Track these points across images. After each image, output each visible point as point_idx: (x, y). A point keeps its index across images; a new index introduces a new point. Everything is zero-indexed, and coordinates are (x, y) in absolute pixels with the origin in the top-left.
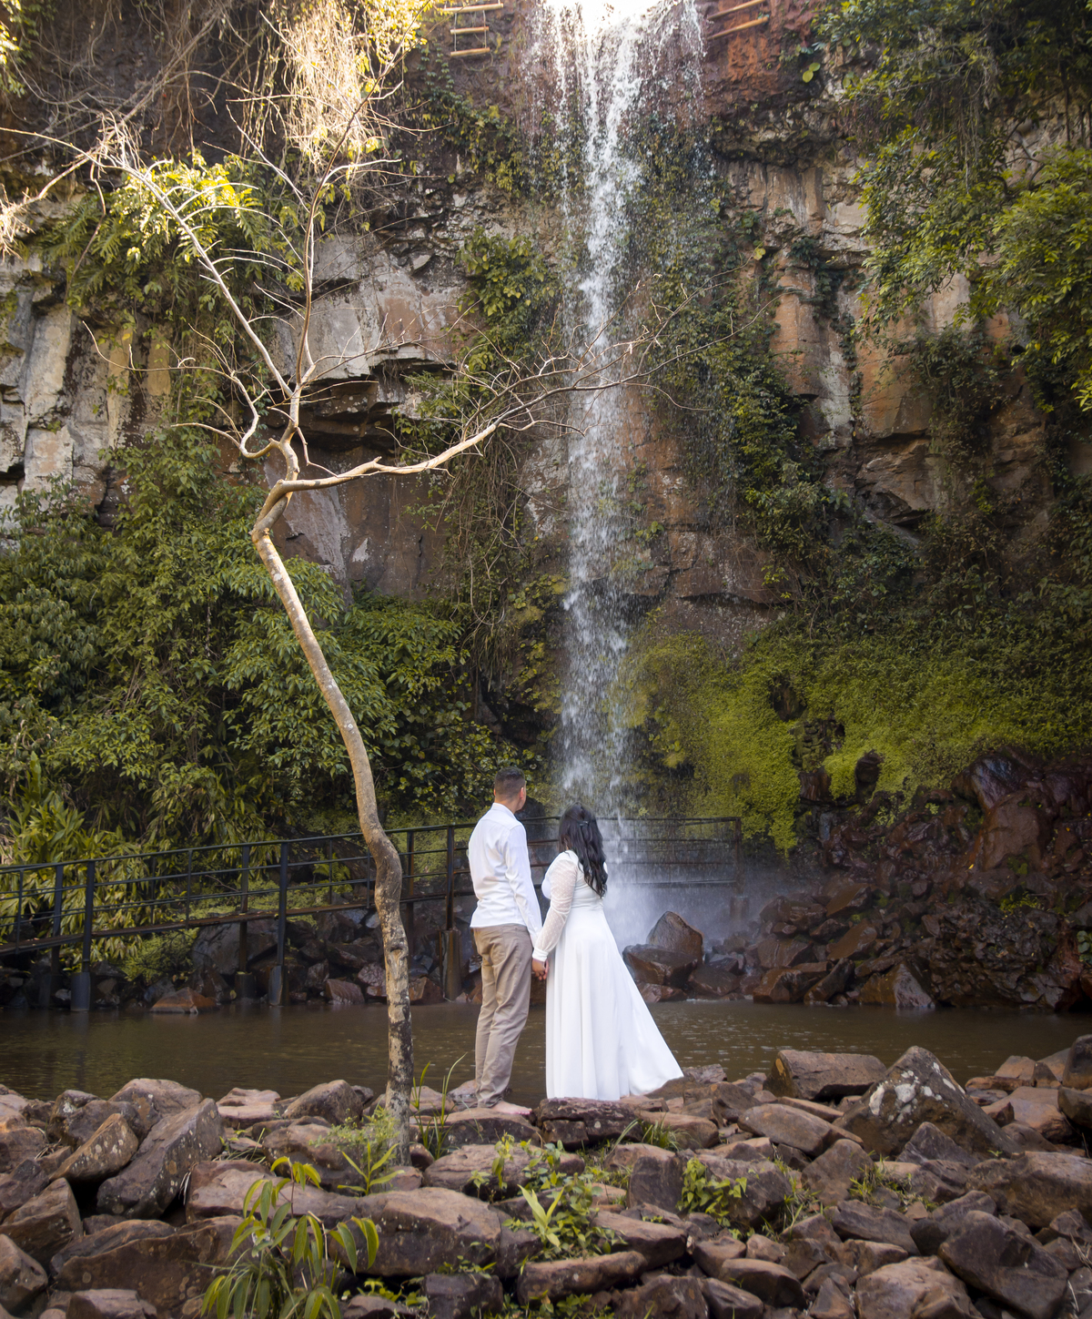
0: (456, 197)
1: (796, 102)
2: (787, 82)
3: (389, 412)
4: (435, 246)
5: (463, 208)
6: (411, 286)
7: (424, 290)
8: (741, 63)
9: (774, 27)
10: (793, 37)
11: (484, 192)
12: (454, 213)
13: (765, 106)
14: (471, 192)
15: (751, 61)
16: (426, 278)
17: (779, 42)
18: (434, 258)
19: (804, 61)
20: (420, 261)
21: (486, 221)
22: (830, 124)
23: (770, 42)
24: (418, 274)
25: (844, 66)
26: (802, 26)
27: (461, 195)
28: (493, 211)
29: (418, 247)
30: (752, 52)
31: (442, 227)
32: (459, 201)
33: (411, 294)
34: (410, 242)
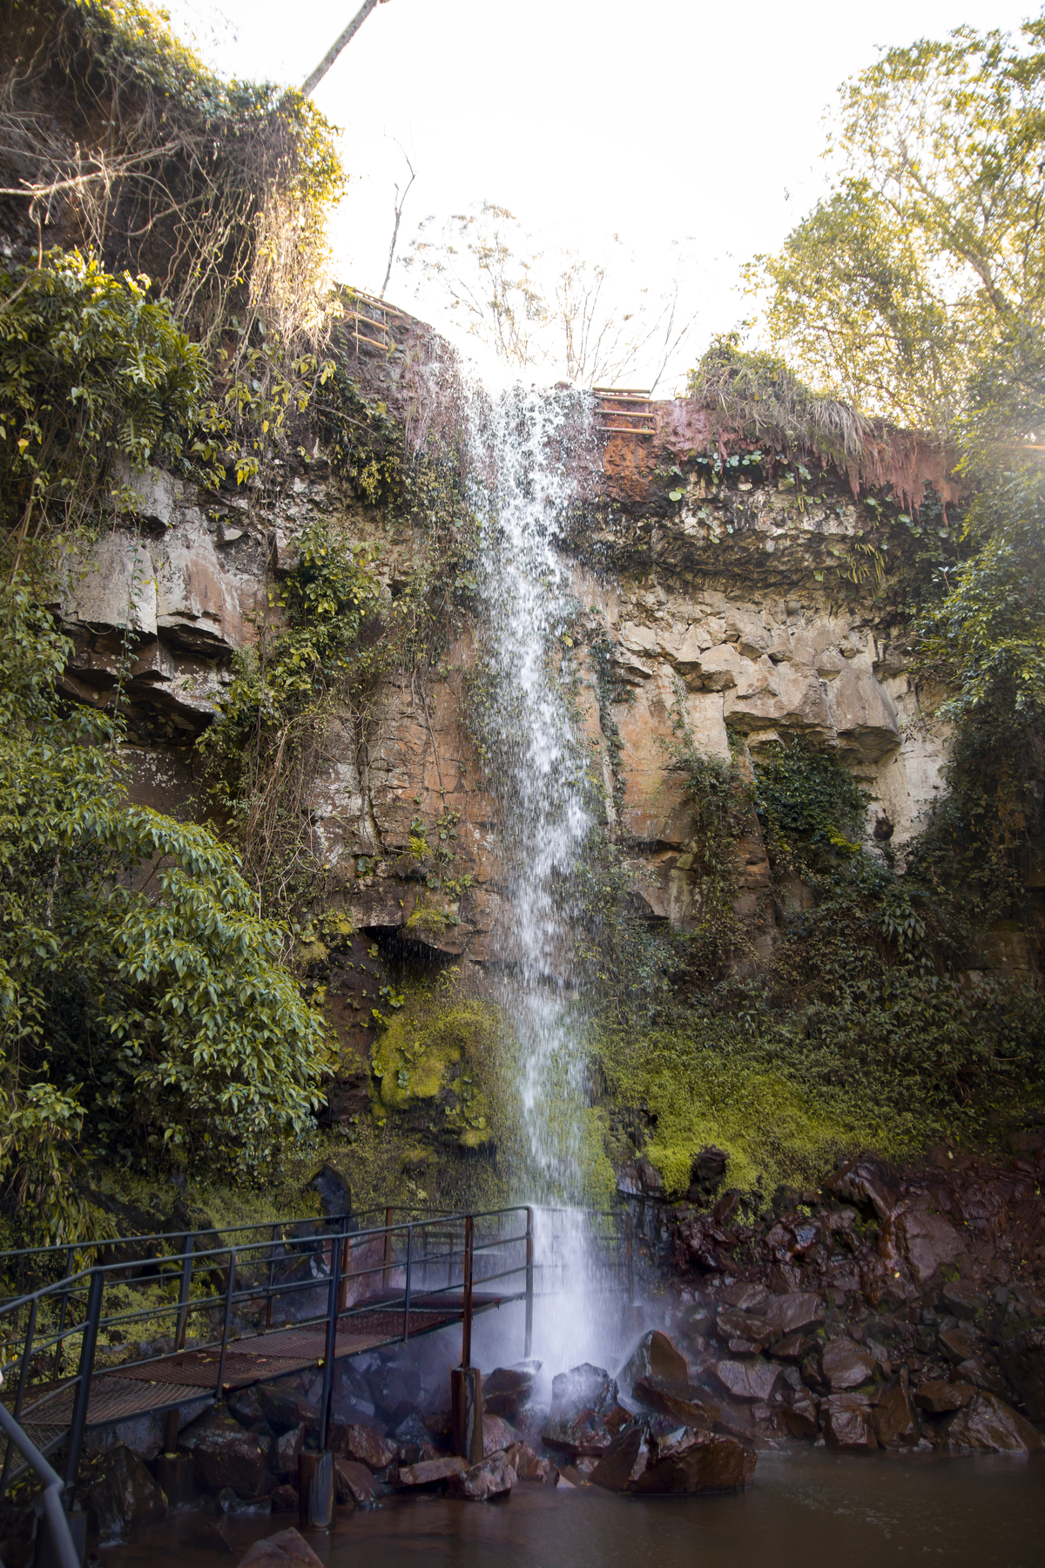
0: (297, 480)
1: (653, 515)
2: (655, 494)
3: (157, 685)
4: (251, 524)
5: (298, 494)
6: (213, 556)
7: (222, 566)
8: (618, 462)
9: (656, 442)
10: (670, 457)
11: (323, 487)
12: (288, 496)
13: (625, 509)
14: (312, 482)
15: (628, 463)
16: (227, 554)
17: (657, 457)
18: (246, 536)
19: (675, 482)
20: (232, 534)
21: (312, 519)
22: (663, 547)
23: (649, 453)
24: (222, 546)
25: (704, 500)
26: (681, 451)
27: (302, 481)
28: (324, 512)
29: (236, 517)
30: (629, 456)
31: (271, 506)
32: (299, 486)
33: (213, 565)
34: (232, 509)
